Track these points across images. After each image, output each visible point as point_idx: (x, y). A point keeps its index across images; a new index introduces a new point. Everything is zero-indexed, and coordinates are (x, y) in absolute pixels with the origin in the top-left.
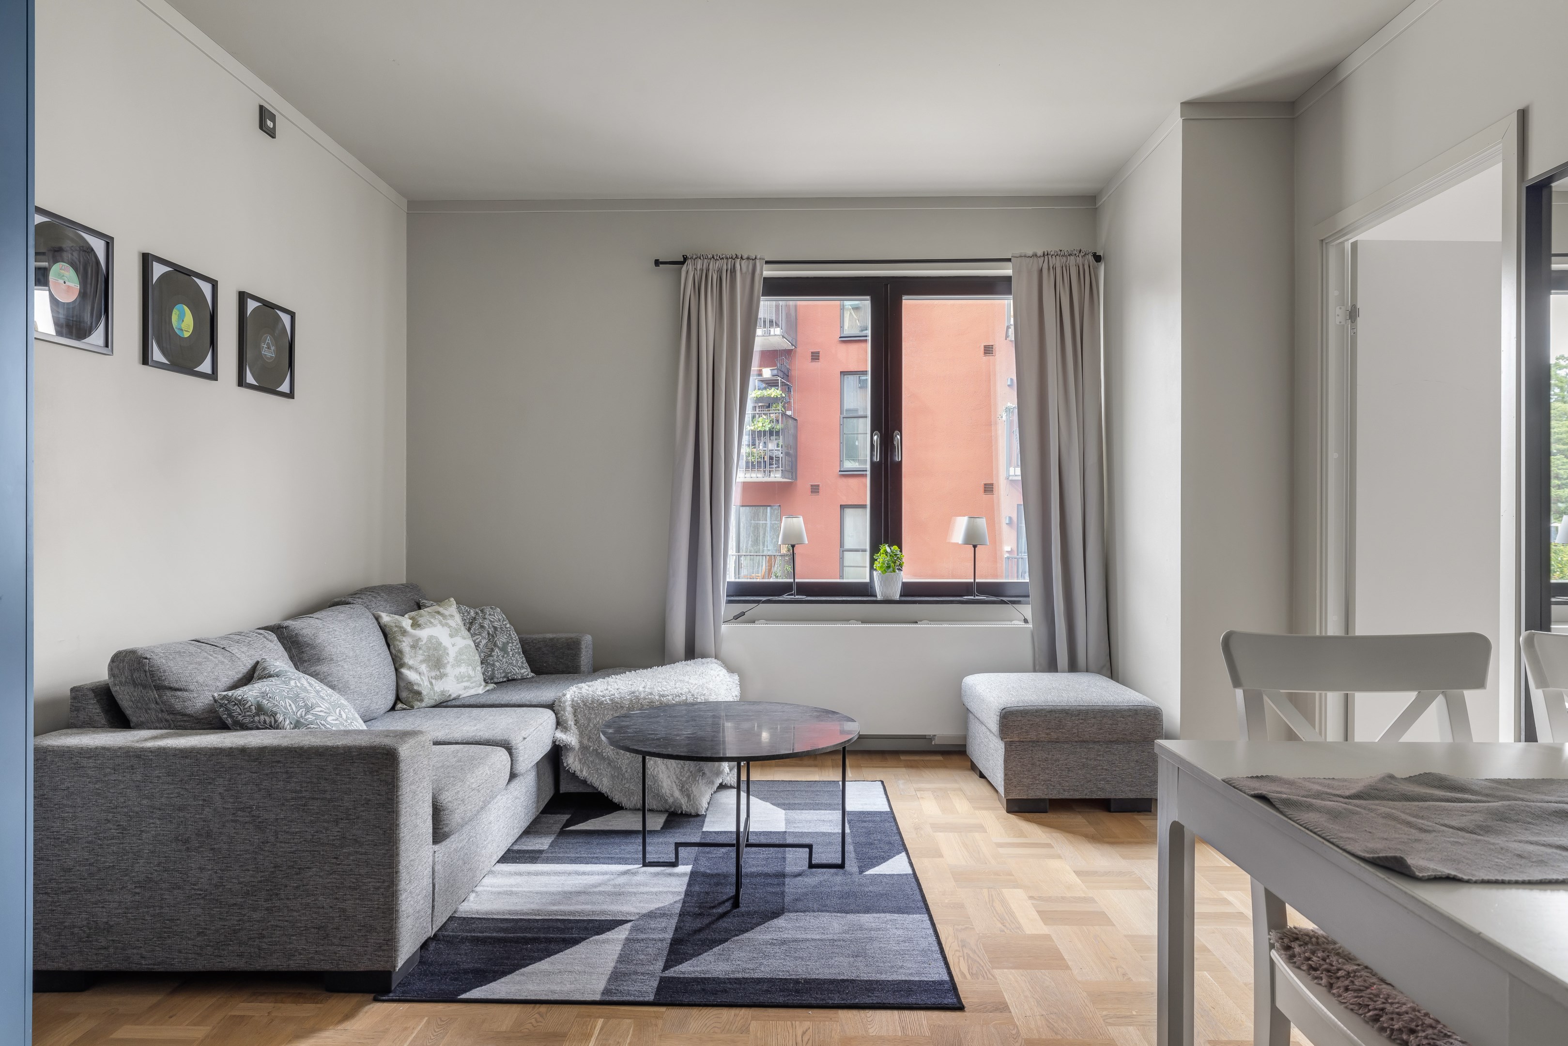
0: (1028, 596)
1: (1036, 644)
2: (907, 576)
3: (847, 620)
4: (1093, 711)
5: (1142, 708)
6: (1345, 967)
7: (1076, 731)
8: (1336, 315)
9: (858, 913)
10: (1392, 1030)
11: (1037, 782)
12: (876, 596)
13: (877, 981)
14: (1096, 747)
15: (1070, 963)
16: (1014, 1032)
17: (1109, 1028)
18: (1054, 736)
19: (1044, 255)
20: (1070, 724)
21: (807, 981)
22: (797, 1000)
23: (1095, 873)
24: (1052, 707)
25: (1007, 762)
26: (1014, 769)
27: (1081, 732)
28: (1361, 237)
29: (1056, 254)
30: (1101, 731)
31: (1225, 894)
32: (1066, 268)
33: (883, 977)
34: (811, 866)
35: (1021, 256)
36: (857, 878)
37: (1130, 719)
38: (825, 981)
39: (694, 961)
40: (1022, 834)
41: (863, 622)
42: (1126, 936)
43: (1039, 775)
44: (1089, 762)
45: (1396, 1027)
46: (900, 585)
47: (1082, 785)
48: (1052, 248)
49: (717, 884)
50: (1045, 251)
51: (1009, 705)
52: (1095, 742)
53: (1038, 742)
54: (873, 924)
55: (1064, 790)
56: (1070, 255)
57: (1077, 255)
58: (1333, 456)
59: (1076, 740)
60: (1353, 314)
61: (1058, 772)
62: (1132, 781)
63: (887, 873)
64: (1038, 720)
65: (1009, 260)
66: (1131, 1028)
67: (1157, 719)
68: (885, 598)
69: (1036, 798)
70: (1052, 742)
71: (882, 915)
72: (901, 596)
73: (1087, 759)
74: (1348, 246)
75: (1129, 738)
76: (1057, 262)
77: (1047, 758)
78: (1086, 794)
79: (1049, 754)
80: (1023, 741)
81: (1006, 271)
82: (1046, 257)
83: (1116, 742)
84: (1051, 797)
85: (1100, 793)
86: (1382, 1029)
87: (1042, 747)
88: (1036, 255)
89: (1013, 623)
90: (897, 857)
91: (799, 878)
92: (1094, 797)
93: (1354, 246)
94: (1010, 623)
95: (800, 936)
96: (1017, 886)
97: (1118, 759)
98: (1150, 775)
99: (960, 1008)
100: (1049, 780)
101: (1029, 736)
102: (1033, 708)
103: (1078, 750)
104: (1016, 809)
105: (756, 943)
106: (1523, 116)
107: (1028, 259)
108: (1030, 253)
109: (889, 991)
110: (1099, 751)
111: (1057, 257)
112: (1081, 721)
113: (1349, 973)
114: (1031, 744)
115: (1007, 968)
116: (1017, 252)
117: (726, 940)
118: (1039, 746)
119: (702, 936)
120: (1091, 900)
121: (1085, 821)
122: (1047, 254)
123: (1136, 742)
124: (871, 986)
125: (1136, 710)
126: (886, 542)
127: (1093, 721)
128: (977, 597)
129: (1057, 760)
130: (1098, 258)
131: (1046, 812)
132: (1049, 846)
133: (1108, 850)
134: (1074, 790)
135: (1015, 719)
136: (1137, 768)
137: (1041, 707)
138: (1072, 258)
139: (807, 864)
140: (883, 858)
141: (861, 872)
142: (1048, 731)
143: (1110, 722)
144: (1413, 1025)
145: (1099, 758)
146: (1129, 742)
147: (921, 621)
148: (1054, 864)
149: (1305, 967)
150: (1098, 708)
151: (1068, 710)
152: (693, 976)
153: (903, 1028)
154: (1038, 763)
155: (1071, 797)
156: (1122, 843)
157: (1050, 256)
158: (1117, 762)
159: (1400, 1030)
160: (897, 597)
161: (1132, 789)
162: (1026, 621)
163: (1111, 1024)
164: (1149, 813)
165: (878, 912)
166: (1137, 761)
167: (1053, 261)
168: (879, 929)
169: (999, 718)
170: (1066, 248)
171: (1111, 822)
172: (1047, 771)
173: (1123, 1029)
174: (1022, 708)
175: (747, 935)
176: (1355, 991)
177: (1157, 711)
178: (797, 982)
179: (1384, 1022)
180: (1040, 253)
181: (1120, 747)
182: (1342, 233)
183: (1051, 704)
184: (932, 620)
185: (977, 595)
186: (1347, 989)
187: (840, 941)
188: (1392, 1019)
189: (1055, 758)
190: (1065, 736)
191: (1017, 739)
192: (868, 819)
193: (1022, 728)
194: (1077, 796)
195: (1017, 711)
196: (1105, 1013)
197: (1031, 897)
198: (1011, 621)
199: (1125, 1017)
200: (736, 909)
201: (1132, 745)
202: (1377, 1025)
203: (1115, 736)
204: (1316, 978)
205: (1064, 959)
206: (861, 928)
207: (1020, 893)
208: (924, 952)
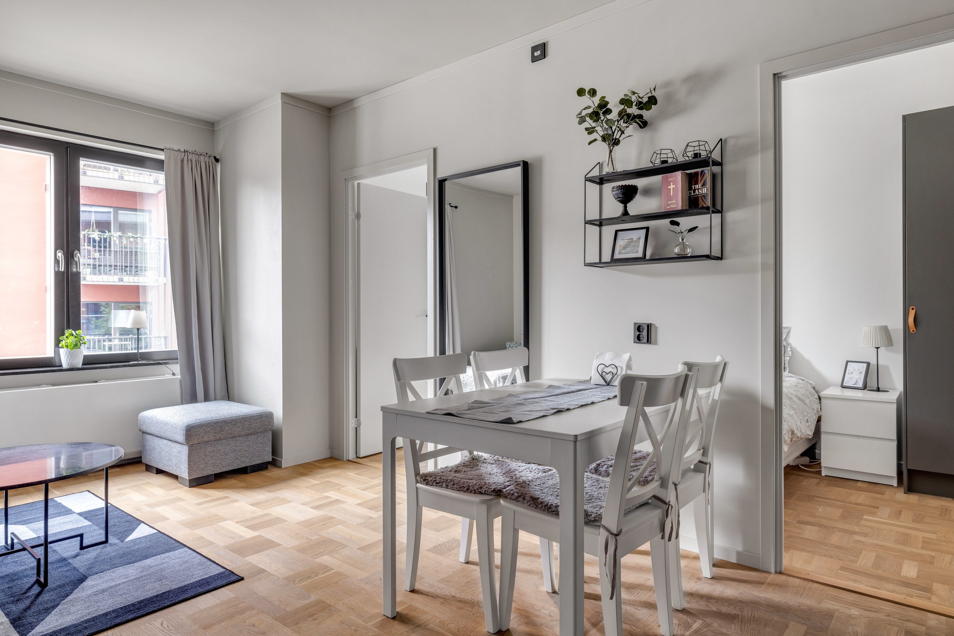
0: (177, 359)
1: (183, 388)
2: (85, 351)
3: (39, 385)
4: (239, 419)
5: (264, 413)
6: (449, 478)
7: (230, 432)
8: (351, 216)
9: (141, 560)
10: (475, 490)
11: (208, 465)
12: (61, 366)
13: (185, 586)
14: (241, 439)
15: (279, 543)
16: (276, 578)
17: (316, 560)
18: (218, 436)
19: (185, 152)
20: (227, 428)
21: (140, 602)
22: (142, 612)
23: (261, 503)
24: (217, 420)
25: (190, 457)
26: (194, 460)
27: (233, 432)
28: (362, 181)
29: (192, 153)
30: (244, 429)
31: (326, 494)
32: (198, 162)
33: (186, 583)
34: (82, 548)
35: (170, 149)
36: (121, 545)
37: (258, 420)
38: (152, 598)
39: (43, 623)
40: (207, 496)
41: (53, 385)
42: (296, 524)
43: (209, 461)
44: (237, 448)
45: (476, 489)
46: (82, 357)
47: (233, 462)
48: (190, 149)
49: (13, 581)
50: (185, 149)
51: (191, 423)
52: (239, 436)
53: (208, 442)
54: (157, 562)
55: (223, 467)
56: (201, 155)
57: (205, 155)
58: (351, 281)
59: (230, 437)
60: (358, 216)
61: (220, 457)
62: (259, 454)
63: (141, 537)
64: (209, 429)
65: (163, 150)
66: (325, 556)
67: (272, 418)
68: (72, 367)
69: (207, 475)
70: (216, 440)
71: (159, 556)
72: (83, 364)
73: (236, 446)
74: (356, 183)
75: (257, 431)
76: (194, 158)
77: (214, 450)
78: (235, 467)
79: (214, 448)
80: (199, 443)
81: (161, 156)
82: (186, 153)
83: (251, 434)
84: (216, 472)
85: (242, 464)
86: (471, 492)
87: (211, 444)
88: (180, 151)
89: (165, 376)
90: (139, 527)
91: (78, 558)
92: (239, 467)
93: (359, 184)
94: (163, 376)
95: (113, 584)
96: (225, 520)
97: (252, 443)
98: (268, 449)
99: (242, 579)
100: (215, 463)
101: (204, 439)
102: (206, 422)
103: (231, 442)
104: (195, 484)
105: (83, 598)
106: (435, 150)
107: (175, 152)
108: (176, 148)
109: (196, 587)
110: (242, 441)
111: (193, 154)
112: (233, 426)
113: (451, 480)
114: (204, 444)
115: (251, 555)
116: (168, 146)
117: (58, 605)
118: (209, 444)
119: (33, 609)
120: (268, 515)
121: (236, 481)
122: (187, 152)
123: (260, 433)
124: (183, 589)
125: (261, 415)
126: (68, 327)
127: (239, 424)
128: (139, 362)
129: (220, 450)
130: (217, 160)
131: (212, 482)
132: (227, 497)
133: (259, 491)
134: (229, 465)
135: (196, 430)
136: (261, 446)
137: (210, 421)
138: (202, 157)
139: (79, 547)
140: (131, 530)
141: (123, 541)
142: (214, 435)
143: (248, 424)
144: (480, 486)
145: (242, 445)
146: (257, 433)
147: (100, 380)
148: (237, 504)
149: (434, 484)
150: (242, 417)
151: (226, 420)
152: (51, 631)
153: (218, 599)
154: (208, 454)
155: (227, 470)
156: (264, 486)
157: (188, 153)
158: (251, 445)
159: (478, 489)
160: (80, 366)
161: (259, 458)
162: (174, 374)
163: (316, 558)
164: (267, 470)
165: (154, 556)
166: (261, 443)
167: (190, 156)
168: (163, 563)
169: (185, 432)
170: (199, 151)
171: (251, 478)
172: (214, 458)
173: (322, 558)
174: (199, 423)
175: (70, 598)
176: (457, 484)
177: (271, 414)
178: (133, 605)
179: (471, 489)
180: (182, 150)
181: (253, 436)
182: (356, 178)
183: (215, 419)
184: (108, 379)
185: (140, 361)
186: (454, 484)
187: (142, 577)
188: (473, 487)
189: (218, 449)
190: (224, 435)
191: (196, 442)
192: (99, 513)
193: (200, 435)
194: (230, 468)
195: (196, 425)
196: (310, 555)
197: (237, 522)
198: (164, 375)
199: (319, 553)
200: (46, 587)
201: (259, 434)
202: (469, 491)
203: (251, 431)
204: (440, 486)
205: (275, 542)
206: (151, 567)
207: (229, 522)
208: (200, 564)
